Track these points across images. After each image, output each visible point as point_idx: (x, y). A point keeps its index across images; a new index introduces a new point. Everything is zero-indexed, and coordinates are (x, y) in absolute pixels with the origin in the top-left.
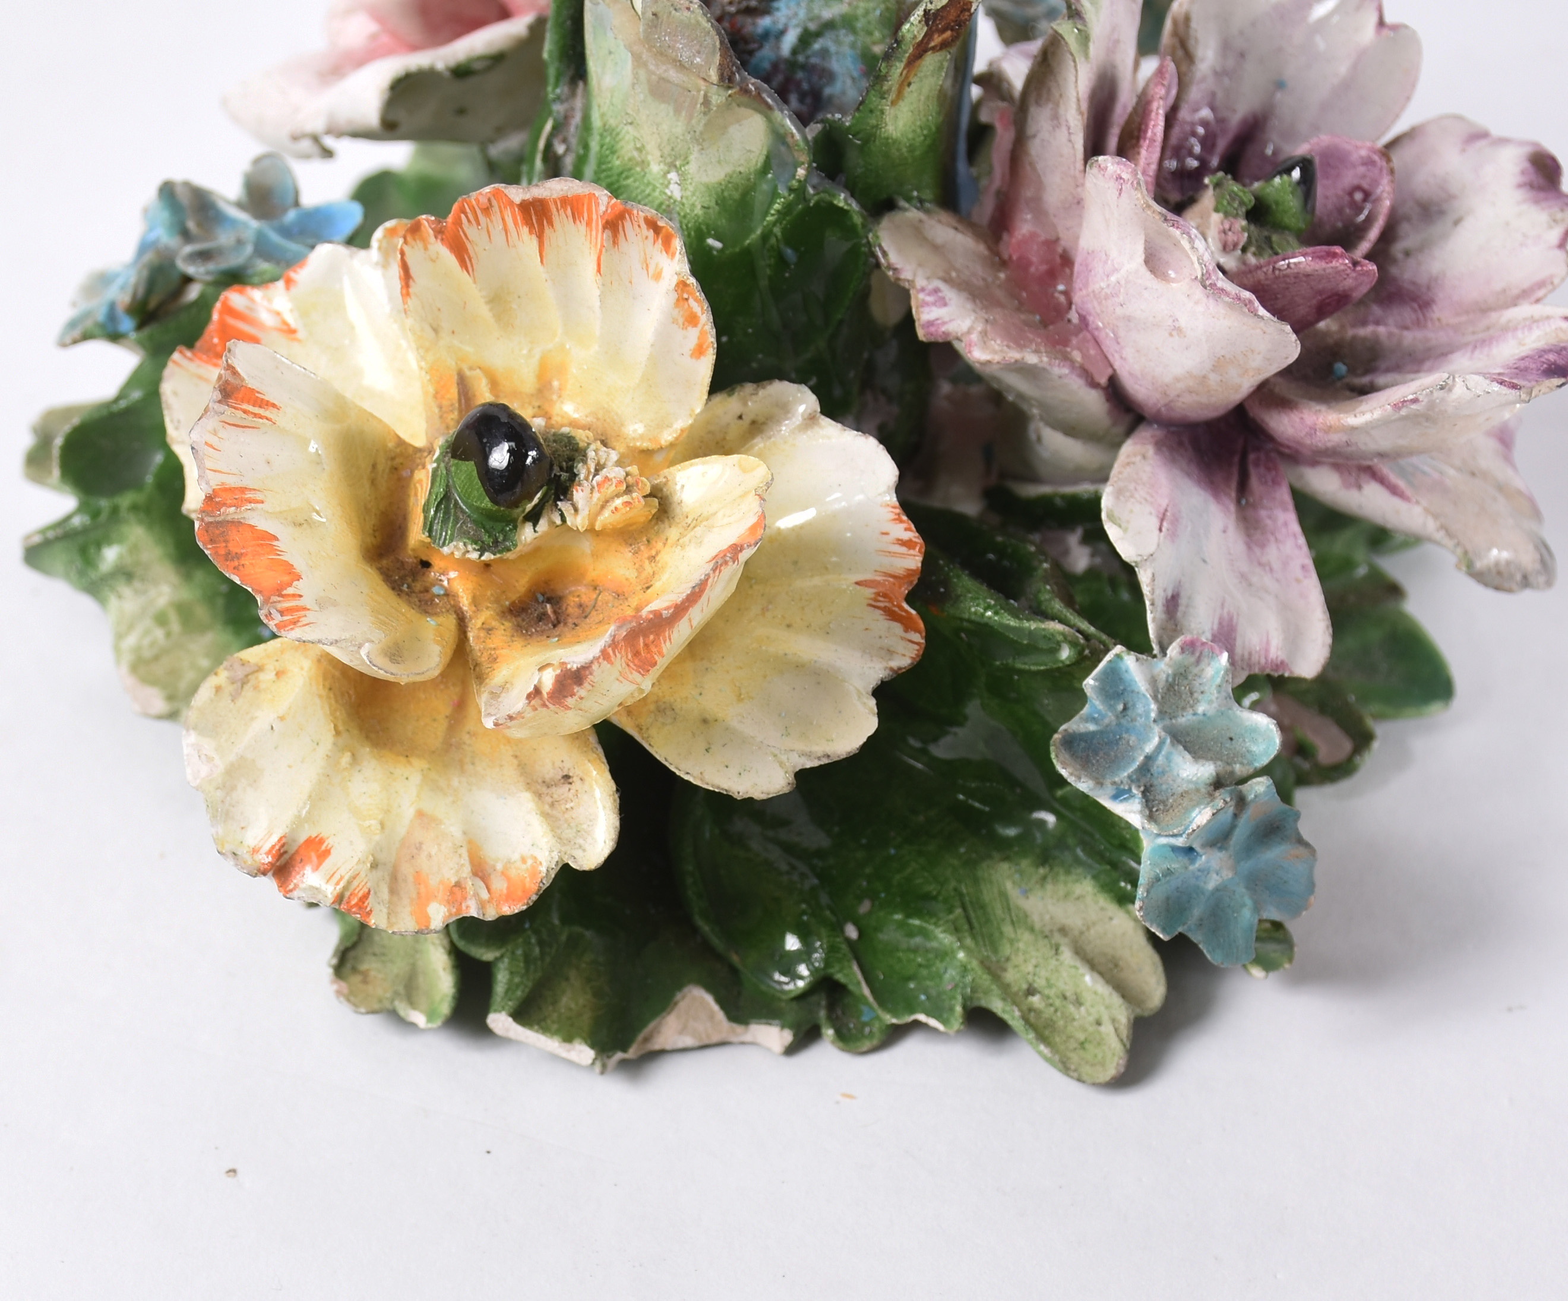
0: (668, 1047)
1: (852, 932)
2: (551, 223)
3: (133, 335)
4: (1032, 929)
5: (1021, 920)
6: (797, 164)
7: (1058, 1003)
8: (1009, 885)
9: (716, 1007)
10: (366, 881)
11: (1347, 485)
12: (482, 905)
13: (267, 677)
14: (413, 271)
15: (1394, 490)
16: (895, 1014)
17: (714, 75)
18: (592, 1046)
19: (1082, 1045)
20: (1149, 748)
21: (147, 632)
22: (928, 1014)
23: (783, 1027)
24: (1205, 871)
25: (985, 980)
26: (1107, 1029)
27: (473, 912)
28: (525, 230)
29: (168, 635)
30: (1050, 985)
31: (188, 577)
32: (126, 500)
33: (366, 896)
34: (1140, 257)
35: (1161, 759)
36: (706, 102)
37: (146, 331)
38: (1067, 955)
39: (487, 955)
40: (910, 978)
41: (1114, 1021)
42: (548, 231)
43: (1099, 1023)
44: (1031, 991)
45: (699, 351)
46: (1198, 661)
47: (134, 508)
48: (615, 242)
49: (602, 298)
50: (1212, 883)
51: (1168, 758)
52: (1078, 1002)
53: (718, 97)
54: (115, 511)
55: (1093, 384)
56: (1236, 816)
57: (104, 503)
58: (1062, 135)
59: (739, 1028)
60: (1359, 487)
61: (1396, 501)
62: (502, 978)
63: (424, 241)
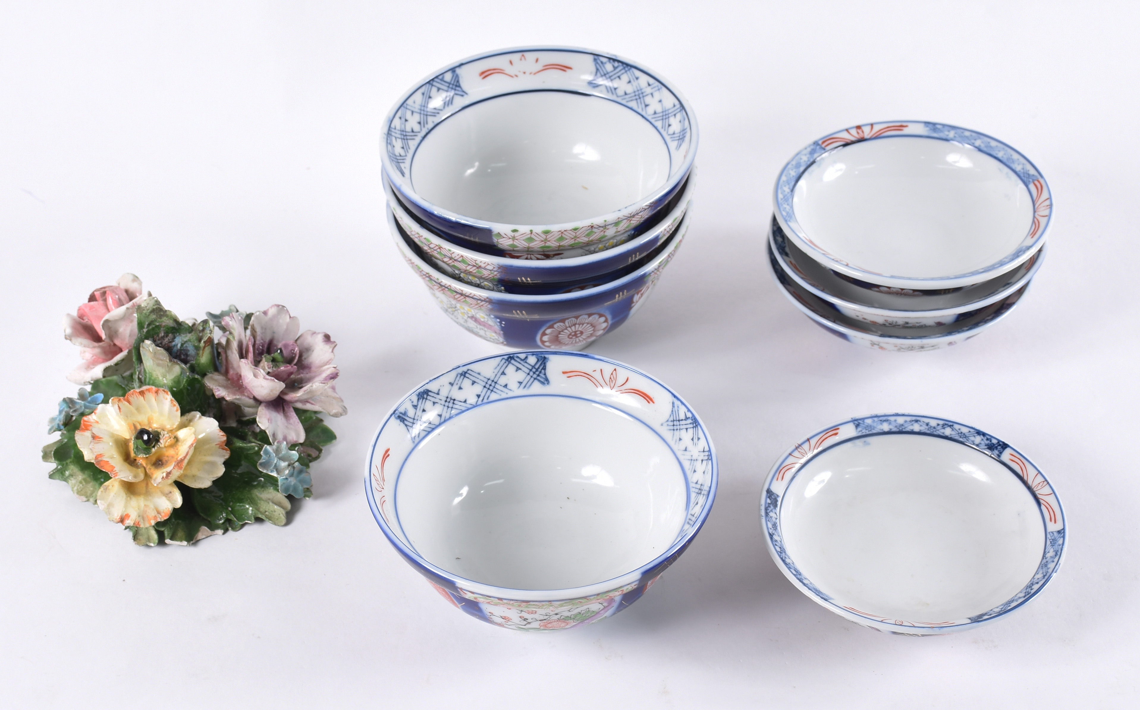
0: (201, 539)
1: (230, 509)
2: (145, 394)
3: (64, 429)
4: (263, 500)
5: (261, 499)
6: (187, 373)
7: (271, 512)
8: (257, 493)
9: (208, 529)
10: (138, 519)
11: (303, 405)
12: (160, 519)
13: (110, 487)
14: (121, 407)
15: (312, 404)
16: (241, 522)
17: (168, 361)
18: (186, 541)
19: (277, 519)
20: (275, 462)
21: (78, 486)
22: (248, 520)
23: (221, 529)
24: (290, 482)
25: (257, 512)
26: (281, 515)
27: (159, 520)
28: (140, 396)
29: (83, 485)
30: (269, 510)
31: (84, 473)
32: (68, 461)
33: (139, 522)
34: (253, 375)
35: (278, 463)
36: (168, 365)
37: (66, 428)
38: (271, 504)
39: (162, 529)
40: (242, 515)
41: (282, 513)
42: (145, 395)
43: (279, 514)
44: (266, 512)
45: (177, 410)
46: (281, 444)
47: (71, 462)
48: (158, 395)
49: (157, 405)
50: (293, 483)
51: (279, 463)
52: (275, 512)
53: (170, 364)
54: (67, 463)
55: (251, 398)
56: (294, 470)
57: (64, 463)
58: (234, 355)
59: (213, 532)
60: (305, 405)
61: (313, 405)
62: (166, 533)
63: (122, 402)
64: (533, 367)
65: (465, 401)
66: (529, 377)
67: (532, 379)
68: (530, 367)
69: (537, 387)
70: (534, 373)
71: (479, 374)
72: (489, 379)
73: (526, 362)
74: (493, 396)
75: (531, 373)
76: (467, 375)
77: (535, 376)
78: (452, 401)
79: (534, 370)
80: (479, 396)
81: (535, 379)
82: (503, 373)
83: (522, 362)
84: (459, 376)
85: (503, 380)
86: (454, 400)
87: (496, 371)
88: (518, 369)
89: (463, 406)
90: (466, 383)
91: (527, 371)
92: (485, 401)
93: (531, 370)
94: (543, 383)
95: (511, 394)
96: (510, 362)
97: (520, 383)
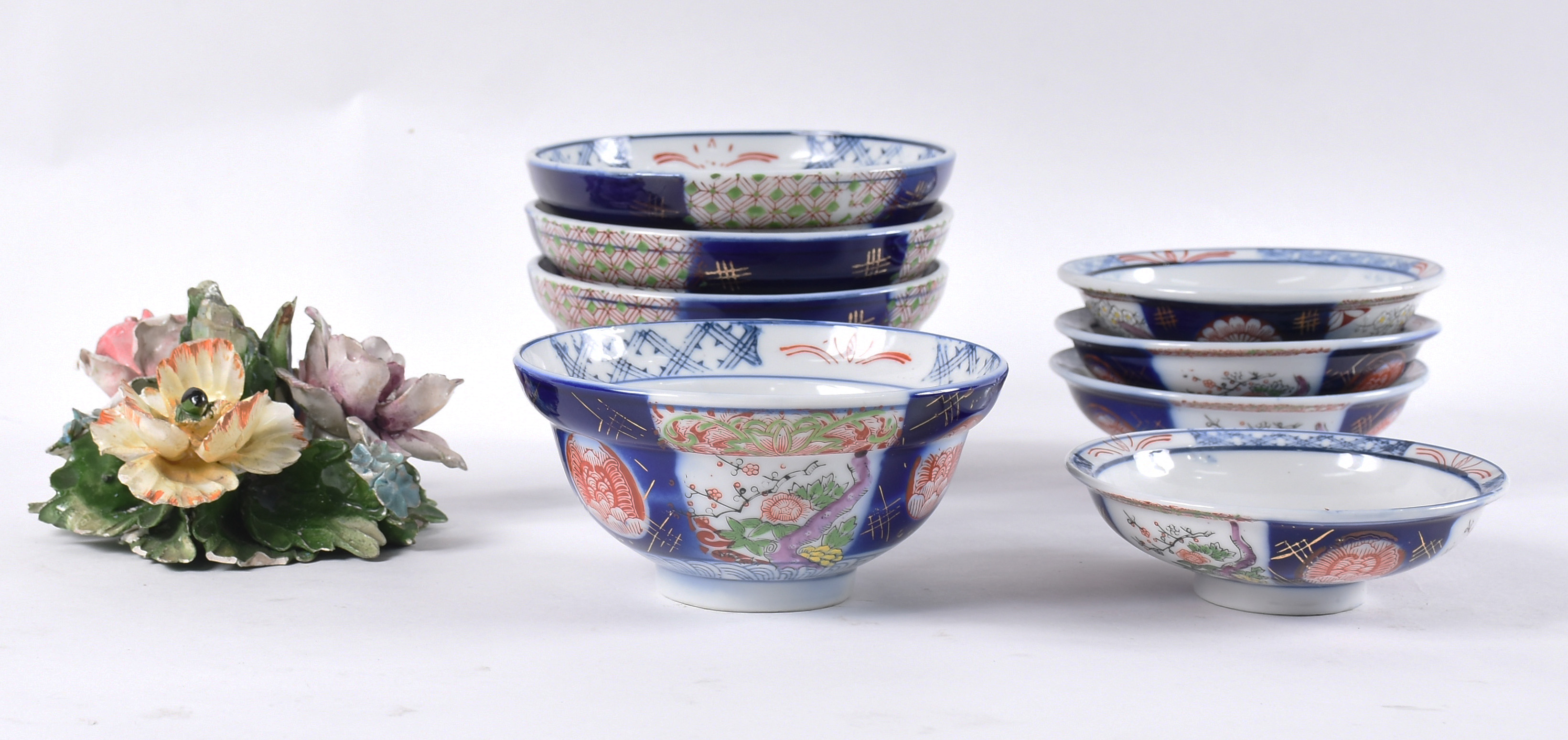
0: (255, 565)
1: (300, 534)
2: (198, 351)
4: (347, 528)
5: (344, 527)
6: (255, 346)
7: (358, 542)
8: (339, 522)
9: (266, 556)
12: (206, 500)
13: (138, 464)
14: (161, 376)
16: (315, 549)
17: (232, 324)
18: (236, 557)
19: (367, 550)
20: (371, 462)
21: (82, 520)
22: (324, 547)
23: (285, 557)
24: (391, 488)
25: (338, 538)
26: (373, 546)
28: (191, 354)
29: (88, 520)
30: (355, 538)
31: (91, 508)
32: (71, 489)
34: (346, 358)
35: (374, 464)
36: (231, 332)
37: (74, 442)
38: (358, 532)
39: (203, 540)
40: (317, 542)
41: (374, 544)
42: (197, 354)
43: (370, 545)
44: (351, 540)
45: (241, 376)
46: (379, 445)
47: (73, 491)
48: (216, 351)
49: (213, 370)
50: (394, 492)
51: (376, 463)
52: (364, 541)
53: (233, 331)
54: (68, 491)
55: (338, 402)
56: (396, 473)
57: (65, 491)
58: (319, 350)
59: (274, 559)
62: (208, 545)
63: (164, 366)
64: (740, 341)
65: (645, 371)
66: (733, 355)
67: (738, 358)
68: (735, 342)
69: (744, 368)
70: (741, 350)
71: (665, 340)
72: (678, 351)
73: (729, 334)
74: (683, 372)
75: (737, 350)
76: (648, 337)
77: (742, 354)
78: (627, 365)
79: (740, 346)
80: (664, 369)
81: (742, 358)
82: (698, 346)
83: (723, 333)
84: (637, 335)
85: (697, 355)
86: (630, 365)
87: (688, 341)
88: (718, 343)
89: (643, 375)
90: (647, 348)
91: (731, 347)
92: (672, 375)
93: (736, 346)
94: (753, 363)
95: (707, 373)
96: (707, 332)
97: (721, 362)
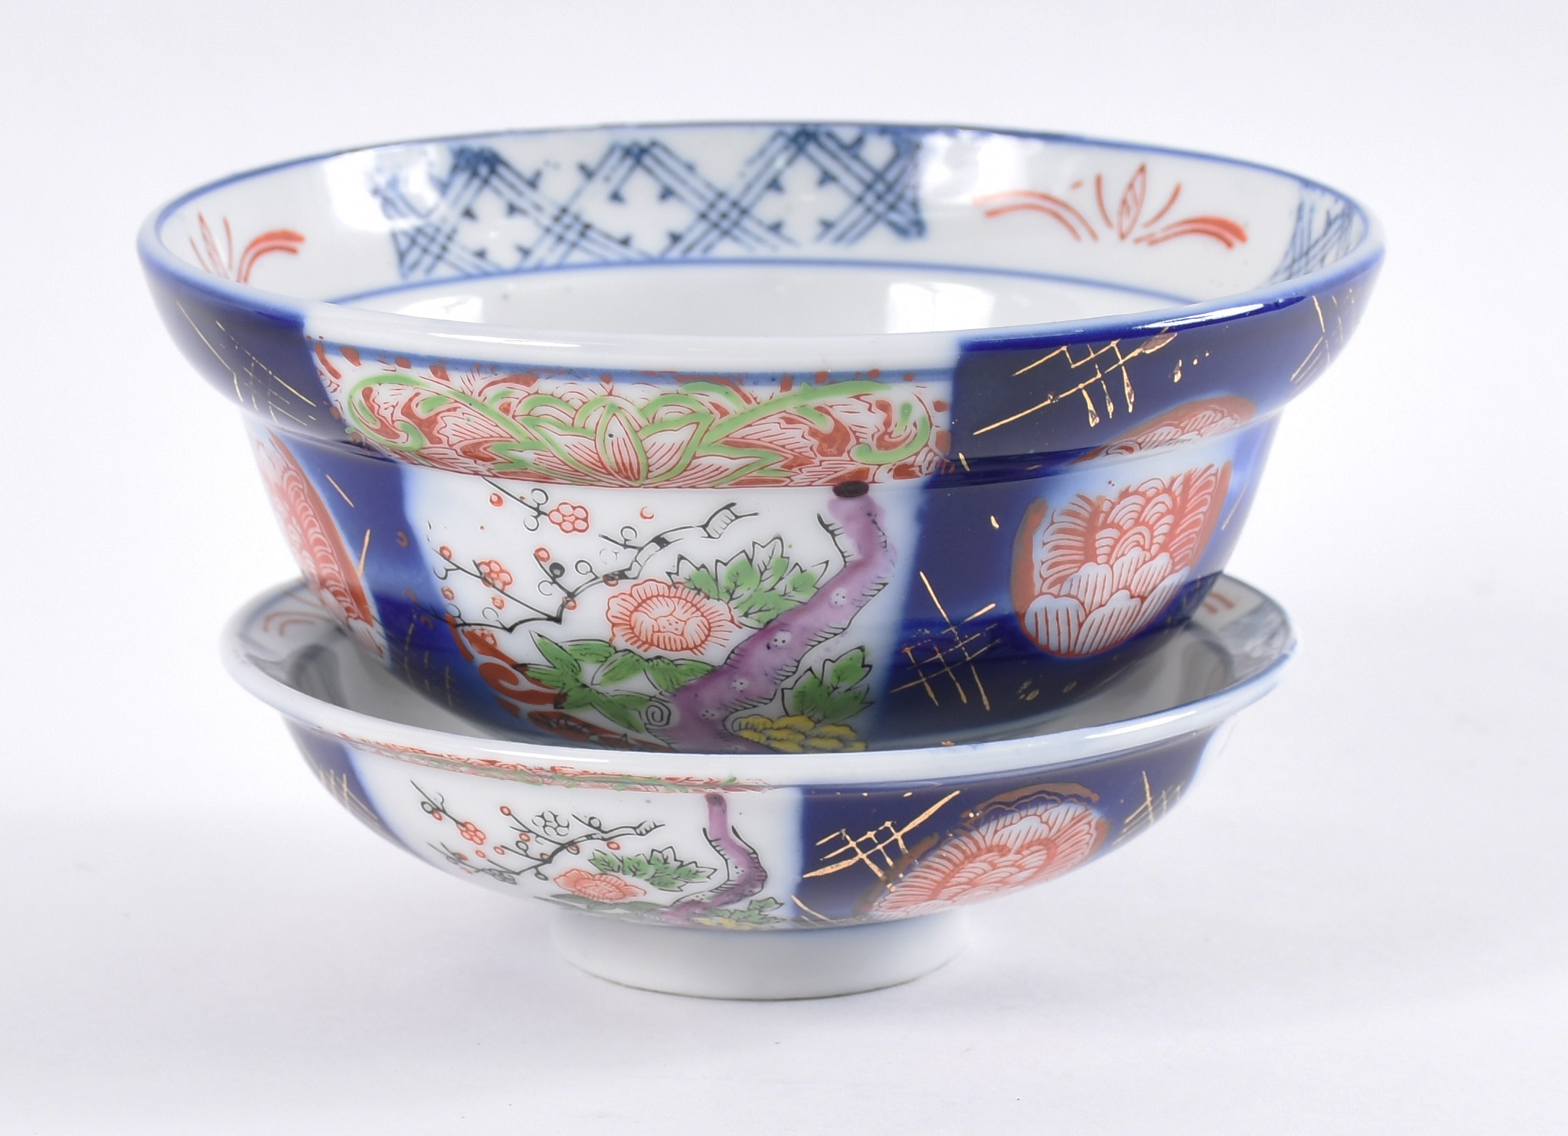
64: (879, 176)
65: (625, 242)
66: (859, 210)
67: (869, 218)
68: (868, 176)
69: (880, 243)
70: (879, 198)
71: (690, 168)
72: (721, 195)
73: (857, 157)
74: (726, 248)
75: (870, 199)
76: (647, 160)
77: (880, 208)
78: (578, 228)
79: (880, 187)
80: (675, 238)
81: (879, 218)
82: (775, 185)
83: (844, 156)
84: (618, 154)
85: (769, 208)
86: (587, 227)
87: (751, 172)
88: (827, 178)
89: (615, 252)
90: (641, 187)
91: (857, 188)
92: (696, 253)
93: (869, 187)
94: (901, 231)
95: (786, 251)
96: (801, 150)
97: (827, 225)
